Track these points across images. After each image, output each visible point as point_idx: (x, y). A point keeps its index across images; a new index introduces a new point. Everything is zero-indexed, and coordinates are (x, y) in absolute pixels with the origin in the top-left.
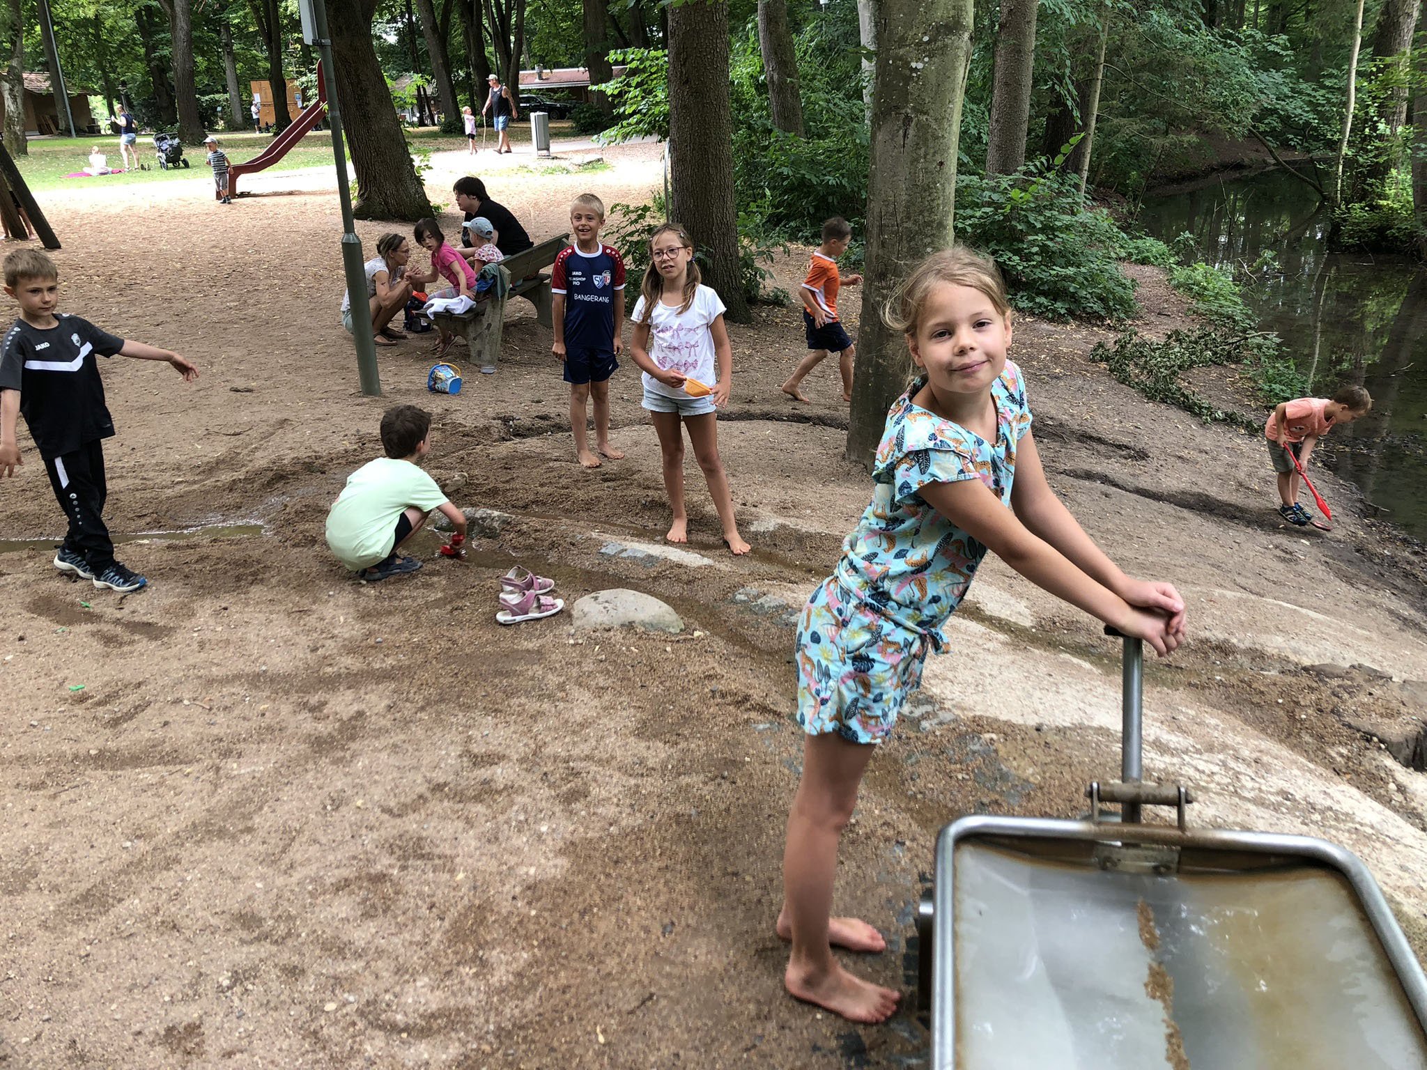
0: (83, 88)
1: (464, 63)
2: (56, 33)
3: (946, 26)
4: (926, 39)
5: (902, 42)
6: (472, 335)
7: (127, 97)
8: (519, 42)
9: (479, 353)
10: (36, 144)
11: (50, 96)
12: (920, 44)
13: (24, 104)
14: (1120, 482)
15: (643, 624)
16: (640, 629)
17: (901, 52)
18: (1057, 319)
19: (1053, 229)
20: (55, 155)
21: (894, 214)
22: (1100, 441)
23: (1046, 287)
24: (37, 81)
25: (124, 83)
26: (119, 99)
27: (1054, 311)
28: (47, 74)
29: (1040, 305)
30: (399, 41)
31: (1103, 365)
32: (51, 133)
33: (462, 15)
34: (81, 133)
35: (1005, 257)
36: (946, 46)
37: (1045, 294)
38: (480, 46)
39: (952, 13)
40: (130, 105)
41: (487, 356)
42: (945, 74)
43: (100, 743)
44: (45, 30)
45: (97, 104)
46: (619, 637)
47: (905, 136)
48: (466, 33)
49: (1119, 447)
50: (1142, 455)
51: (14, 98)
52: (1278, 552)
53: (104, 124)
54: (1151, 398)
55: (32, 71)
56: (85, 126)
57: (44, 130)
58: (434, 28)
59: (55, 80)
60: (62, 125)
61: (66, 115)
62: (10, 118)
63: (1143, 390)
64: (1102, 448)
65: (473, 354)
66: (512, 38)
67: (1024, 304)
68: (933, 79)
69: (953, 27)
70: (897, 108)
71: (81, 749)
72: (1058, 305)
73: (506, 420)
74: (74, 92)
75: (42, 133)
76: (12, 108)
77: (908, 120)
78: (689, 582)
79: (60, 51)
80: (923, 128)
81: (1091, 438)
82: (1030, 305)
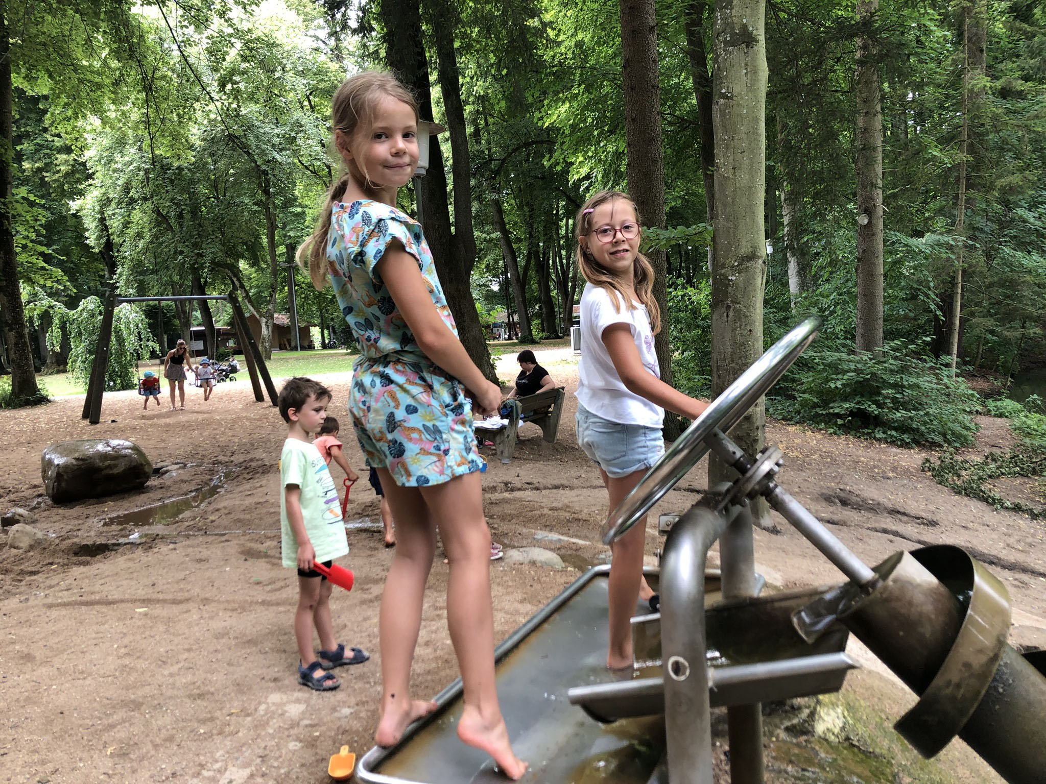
0: (308, 322)
1: (538, 300)
2: (296, 291)
3: (747, 257)
4: (736, 264)
5: (723, 266)
6: (498, 442)
7: (333, 327)
8: (574, 287)
9: (502, 452)
10: (276, 354)
11: (289, 327)
12: (733, 266)
13: (273, 331)
14: (907, 536)
15: (541, 562)
16: (539, 565)
17: (723, 271)
18: (905, 445)
19: (903, 386)
20: (286, 360)
21: (724, 359)
22: (904, 514)
23: (896, 424)
24: (282, 319)
25: (332, 319)
26: (328, 328)
27: (902, 440)
28: (288, 315)
29: (892, 436)
30: (500, 290)
31: (929, 473)
32: (286, 349)
33: (537, 271)
34: (303, 348)
35: (866, 405)
36: (748, 267)
37: (896, 429)
38: (548, 290)
39: (750, 250)
40: (335, 332)
41: (506, 454)
42: (749, 282)
43: (264, 598)
44: (290, 289)
45: (315, 332)
46: (527, 568)
47: (728, 316)
48: (539, 283)
49: (918, 518)
50: (933, 523)
51: (268, 327)
52: (1016, 583)
53: (317, 343)
54: (959, 493)
55: (280, 313)
56: (306, 344)
57: (282, 347)
58: (518, 280)
59: (292, 318)
60: (293, 344)
61: (296, 339)
62: (264, 338)
63: (953, 488)
64: (905, 518)
65: (498, 453)
66: (570, 284)
67: (880, 435)
68: (741, 285)
69: (752, 256)
70: (722, 301)
71: (255, 599)
72: (905, 436)
73: (506, 484)
74: (303, 325)
75: (281, 349)
76: (266, 333)
77: (728, 307)
78: (576, 550)
79: (297, 301)
80: (737, 311)
81: (898, 512)
82: (884, 436)
